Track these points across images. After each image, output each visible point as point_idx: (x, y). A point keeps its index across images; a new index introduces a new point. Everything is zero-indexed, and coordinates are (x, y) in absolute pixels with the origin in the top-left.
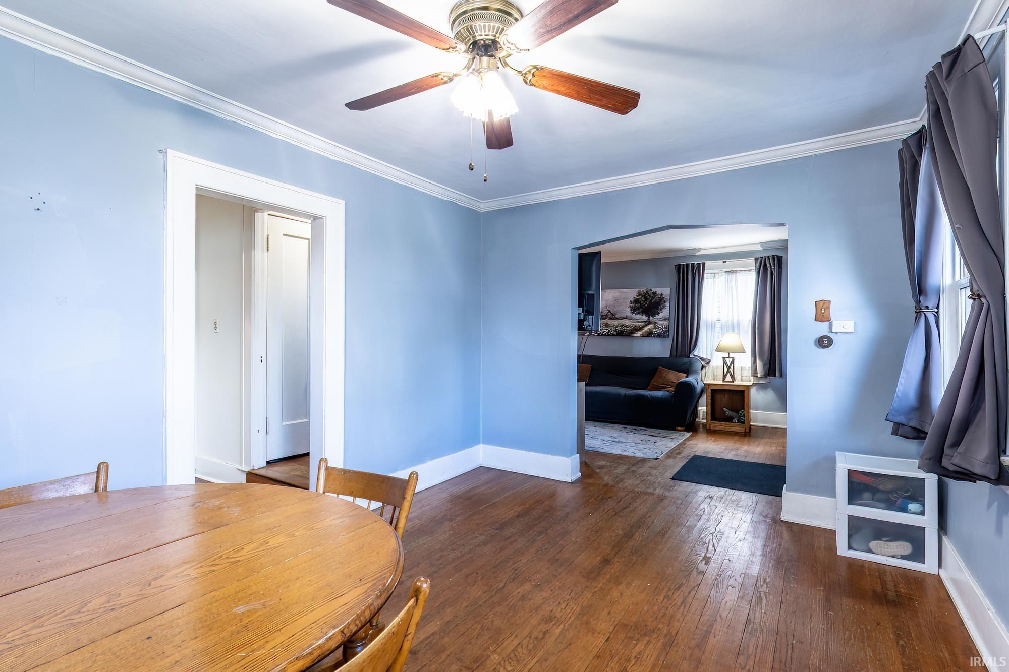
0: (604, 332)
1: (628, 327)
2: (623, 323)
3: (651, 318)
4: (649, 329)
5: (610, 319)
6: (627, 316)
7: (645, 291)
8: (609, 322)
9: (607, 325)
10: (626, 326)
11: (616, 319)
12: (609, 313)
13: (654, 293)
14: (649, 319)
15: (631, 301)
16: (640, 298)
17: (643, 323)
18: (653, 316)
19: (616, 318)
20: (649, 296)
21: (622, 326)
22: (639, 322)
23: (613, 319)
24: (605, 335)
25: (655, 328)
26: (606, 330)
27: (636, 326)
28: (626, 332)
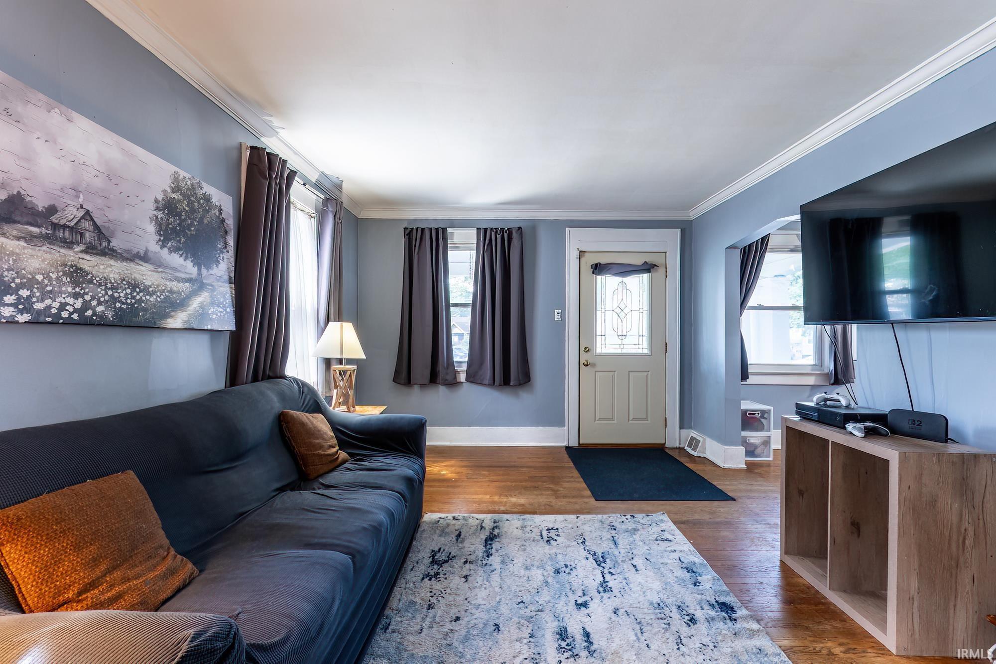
0: (63, 307)
1: (151, 295)
2: (138, 276)
3: (204, 271)
4: (202, 306)
5: (90, 249)
6: (146, 252)
7: (189, 183)
8: (91, 264)
9: (77, 275)
10: (146, 290)
11: (110, 253)
12: (86, 224)
13: (207, 199)
14: (200, 274)
15: (156, 201)
16: (179, 201)
17: (187, 284)
18: (208, 268)
19: (110, 250)
20: (199, 202)
21: (134, 286)
22: (178, 280)
23: (103, 253)
24: (69, 323)
25: (212, 304)
26: (76, 296)
27: (171, 292)
28: (145, 310)
